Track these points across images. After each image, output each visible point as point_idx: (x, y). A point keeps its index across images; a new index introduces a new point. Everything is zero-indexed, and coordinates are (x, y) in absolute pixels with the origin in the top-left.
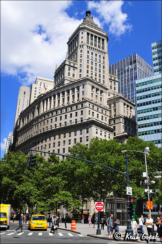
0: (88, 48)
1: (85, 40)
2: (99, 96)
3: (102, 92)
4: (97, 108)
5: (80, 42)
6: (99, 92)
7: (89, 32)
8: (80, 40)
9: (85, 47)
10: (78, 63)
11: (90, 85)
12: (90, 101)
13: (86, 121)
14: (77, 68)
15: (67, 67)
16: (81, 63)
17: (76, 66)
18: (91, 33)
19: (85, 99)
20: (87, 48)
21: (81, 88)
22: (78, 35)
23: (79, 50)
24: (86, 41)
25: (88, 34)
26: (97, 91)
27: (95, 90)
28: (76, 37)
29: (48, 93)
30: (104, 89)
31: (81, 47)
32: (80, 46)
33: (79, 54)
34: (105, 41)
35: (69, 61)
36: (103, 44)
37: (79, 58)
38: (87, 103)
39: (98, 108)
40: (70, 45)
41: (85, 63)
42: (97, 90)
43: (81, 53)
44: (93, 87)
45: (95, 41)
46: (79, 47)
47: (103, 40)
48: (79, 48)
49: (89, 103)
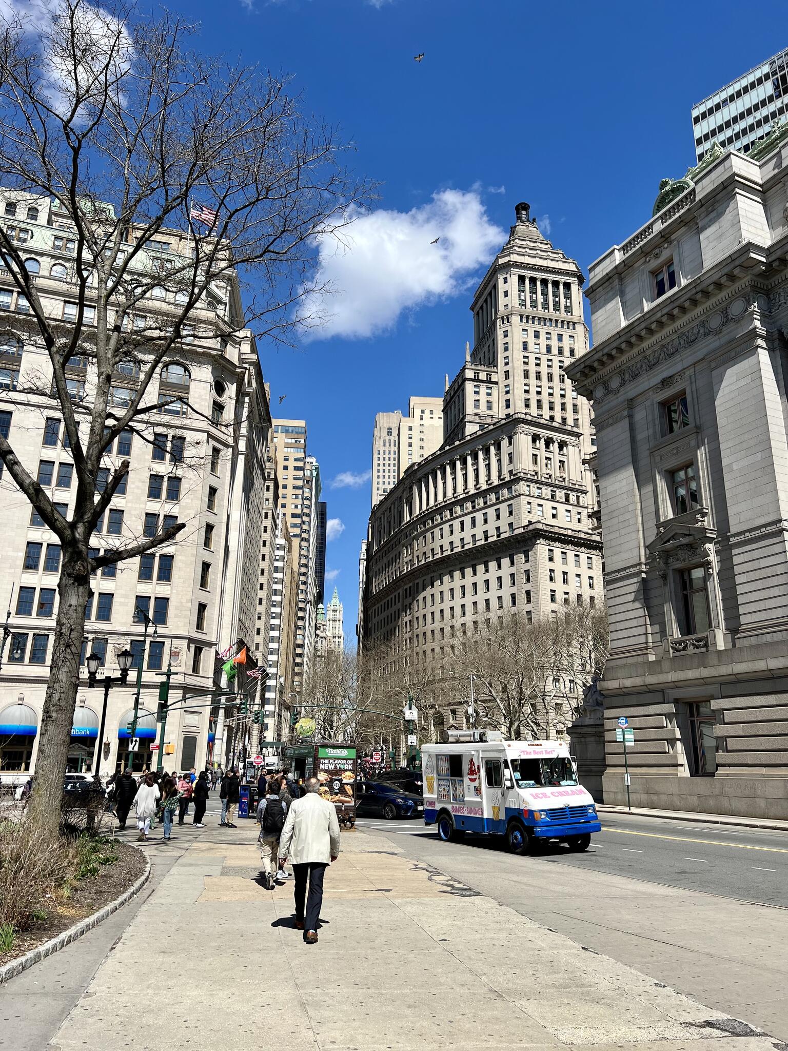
0: (525, 321)
1: (513, 300)
2: (556, 457)
3: (562, 445)
4: (552, 491)
5: (501, 308)
6: (555, 447)
7: (523, 272)
8: (502, 300)
9: (515, 319)
10: (499, 368)
11: (527, 434)
12: (529, 476)
13: (522, 530)
14: (496, 383)
15: (469, 387)
16: (506, 368)
17: (494, 378)
18: (528, 274)
19: (516, 474)
20: (521, 321)
21: (505, 443)
22: (495, 287)
23: (499, 330)
24: (516, 302)
25: (522, 279)
26: (547, 446)
27: (541, 444)
28: (491, 292)
29: (427, 462)
30: (570, 434)
31: (505, 322)
32: (502, 318)
33: (499, 342)
34: (575, 288)
35: (473, 367)
36: (568, 297)
37: (501, 355)
38: (522, 483)
39: (555, 491)
40: (478, 314)
41: (517, 368)
42: (549, 442)
43: (506, 340)
44: (536, 438)
45: (544, 293)
46: (499, 322)
47: (567, 286)
48: (498, 324)
49: (526, 483)
